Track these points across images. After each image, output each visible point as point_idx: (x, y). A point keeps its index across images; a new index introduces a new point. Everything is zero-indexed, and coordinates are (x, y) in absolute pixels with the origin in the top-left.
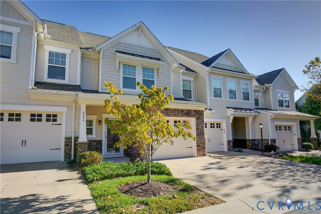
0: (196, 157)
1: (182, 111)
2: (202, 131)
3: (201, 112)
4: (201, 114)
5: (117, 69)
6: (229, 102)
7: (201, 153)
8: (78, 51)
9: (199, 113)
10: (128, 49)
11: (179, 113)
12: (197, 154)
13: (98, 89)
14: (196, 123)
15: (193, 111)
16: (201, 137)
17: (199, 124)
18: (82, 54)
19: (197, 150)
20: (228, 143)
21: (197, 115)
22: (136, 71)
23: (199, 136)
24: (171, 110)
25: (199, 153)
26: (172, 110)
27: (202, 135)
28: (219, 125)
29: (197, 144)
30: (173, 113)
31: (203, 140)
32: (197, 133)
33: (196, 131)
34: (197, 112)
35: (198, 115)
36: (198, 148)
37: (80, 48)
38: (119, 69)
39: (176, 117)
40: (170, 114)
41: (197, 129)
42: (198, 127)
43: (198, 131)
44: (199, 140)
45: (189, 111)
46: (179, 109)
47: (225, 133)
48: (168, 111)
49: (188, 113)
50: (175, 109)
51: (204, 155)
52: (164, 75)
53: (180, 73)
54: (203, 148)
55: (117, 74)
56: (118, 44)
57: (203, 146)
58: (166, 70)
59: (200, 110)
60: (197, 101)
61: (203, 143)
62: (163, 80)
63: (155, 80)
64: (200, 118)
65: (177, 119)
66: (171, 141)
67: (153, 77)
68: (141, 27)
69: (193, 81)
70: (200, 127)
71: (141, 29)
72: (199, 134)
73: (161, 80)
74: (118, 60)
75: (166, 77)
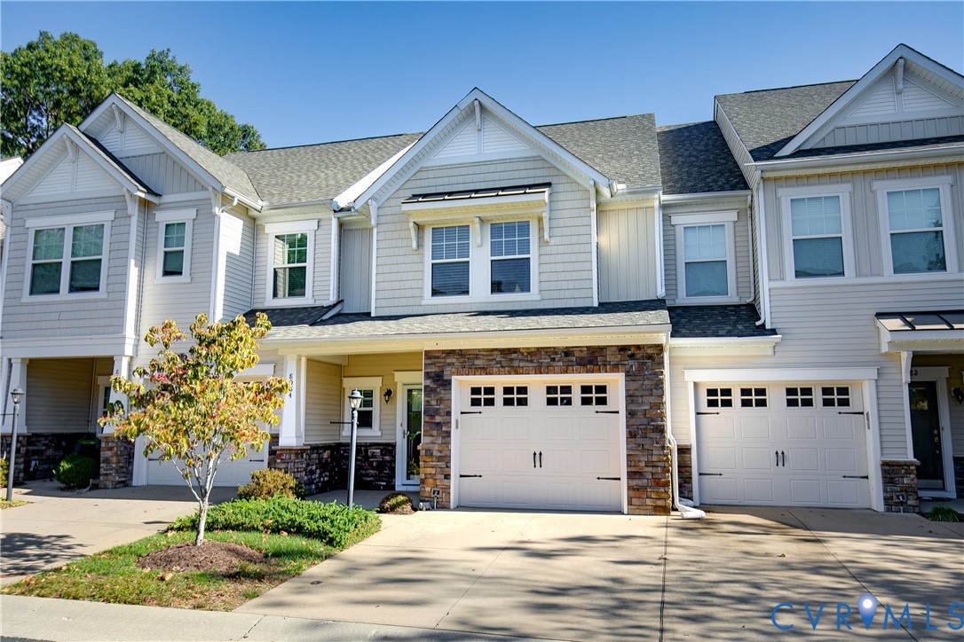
0: (623, 514)
1: (568, 352)
2: (653, 421)
3: (650, 351)
4: (650, 357)
5: (414, 245)
6: (898, 287)
7: (649, 502)
8: (330, 219)
9: (639, 354)
10: (446, 181)
11: (553, 359)
12: (630, 503)
13: (369, 305)
14: (627, 390)
15: (614, 349)
16: (647, 442)
17: (637, 393)
18: (341, 225)
19: (629, 488)
20: (884, 472)
21: (631, 362)
22: (470, 242)
23: (639, 441)
24: (522, 354)
25: (635, 501)
26: (528, 353)
27: (656, 435)
28: (837, 396)
29: (628, 466)
30: (532, 361)
31: (661, 452)
32: (627, 427)
33: (627, 422)
34: (633, 350)
35: (634, 364)
36: (634, 483)
37: (335, 211)
38: (420, 245)
39: (541, 373)
40: (521, 364)
41: (631, 414)
42: (633, 407)
43: (633, 421)
44: (638, 453)
45: (594, 352)
46: (554, 348)
47: (869, 428)
48: (514, 356)
49: (592, 358)
50: (539, 349)
51: (659, 511)
52: (566, 231)
53: (653, 207)
54: (658, 484)
55: (416, 258)
56: (418, 176)
57: (660, 476)
58: (575, 213)
59: (644, 345)
60: (752, 299)
61: (659, 464)
62: (561, 250)
63: (533, 256)
64: (647, 373)
65: (558, 379)
66: (535, 454)
67: (525, 247)
68: (476, 102)
69: (735, 222)
70: (646, 408)
71: (477, 110)
72: (640, 432)
73: (554, 250)
74: (412, 220)
75: (575, 239)
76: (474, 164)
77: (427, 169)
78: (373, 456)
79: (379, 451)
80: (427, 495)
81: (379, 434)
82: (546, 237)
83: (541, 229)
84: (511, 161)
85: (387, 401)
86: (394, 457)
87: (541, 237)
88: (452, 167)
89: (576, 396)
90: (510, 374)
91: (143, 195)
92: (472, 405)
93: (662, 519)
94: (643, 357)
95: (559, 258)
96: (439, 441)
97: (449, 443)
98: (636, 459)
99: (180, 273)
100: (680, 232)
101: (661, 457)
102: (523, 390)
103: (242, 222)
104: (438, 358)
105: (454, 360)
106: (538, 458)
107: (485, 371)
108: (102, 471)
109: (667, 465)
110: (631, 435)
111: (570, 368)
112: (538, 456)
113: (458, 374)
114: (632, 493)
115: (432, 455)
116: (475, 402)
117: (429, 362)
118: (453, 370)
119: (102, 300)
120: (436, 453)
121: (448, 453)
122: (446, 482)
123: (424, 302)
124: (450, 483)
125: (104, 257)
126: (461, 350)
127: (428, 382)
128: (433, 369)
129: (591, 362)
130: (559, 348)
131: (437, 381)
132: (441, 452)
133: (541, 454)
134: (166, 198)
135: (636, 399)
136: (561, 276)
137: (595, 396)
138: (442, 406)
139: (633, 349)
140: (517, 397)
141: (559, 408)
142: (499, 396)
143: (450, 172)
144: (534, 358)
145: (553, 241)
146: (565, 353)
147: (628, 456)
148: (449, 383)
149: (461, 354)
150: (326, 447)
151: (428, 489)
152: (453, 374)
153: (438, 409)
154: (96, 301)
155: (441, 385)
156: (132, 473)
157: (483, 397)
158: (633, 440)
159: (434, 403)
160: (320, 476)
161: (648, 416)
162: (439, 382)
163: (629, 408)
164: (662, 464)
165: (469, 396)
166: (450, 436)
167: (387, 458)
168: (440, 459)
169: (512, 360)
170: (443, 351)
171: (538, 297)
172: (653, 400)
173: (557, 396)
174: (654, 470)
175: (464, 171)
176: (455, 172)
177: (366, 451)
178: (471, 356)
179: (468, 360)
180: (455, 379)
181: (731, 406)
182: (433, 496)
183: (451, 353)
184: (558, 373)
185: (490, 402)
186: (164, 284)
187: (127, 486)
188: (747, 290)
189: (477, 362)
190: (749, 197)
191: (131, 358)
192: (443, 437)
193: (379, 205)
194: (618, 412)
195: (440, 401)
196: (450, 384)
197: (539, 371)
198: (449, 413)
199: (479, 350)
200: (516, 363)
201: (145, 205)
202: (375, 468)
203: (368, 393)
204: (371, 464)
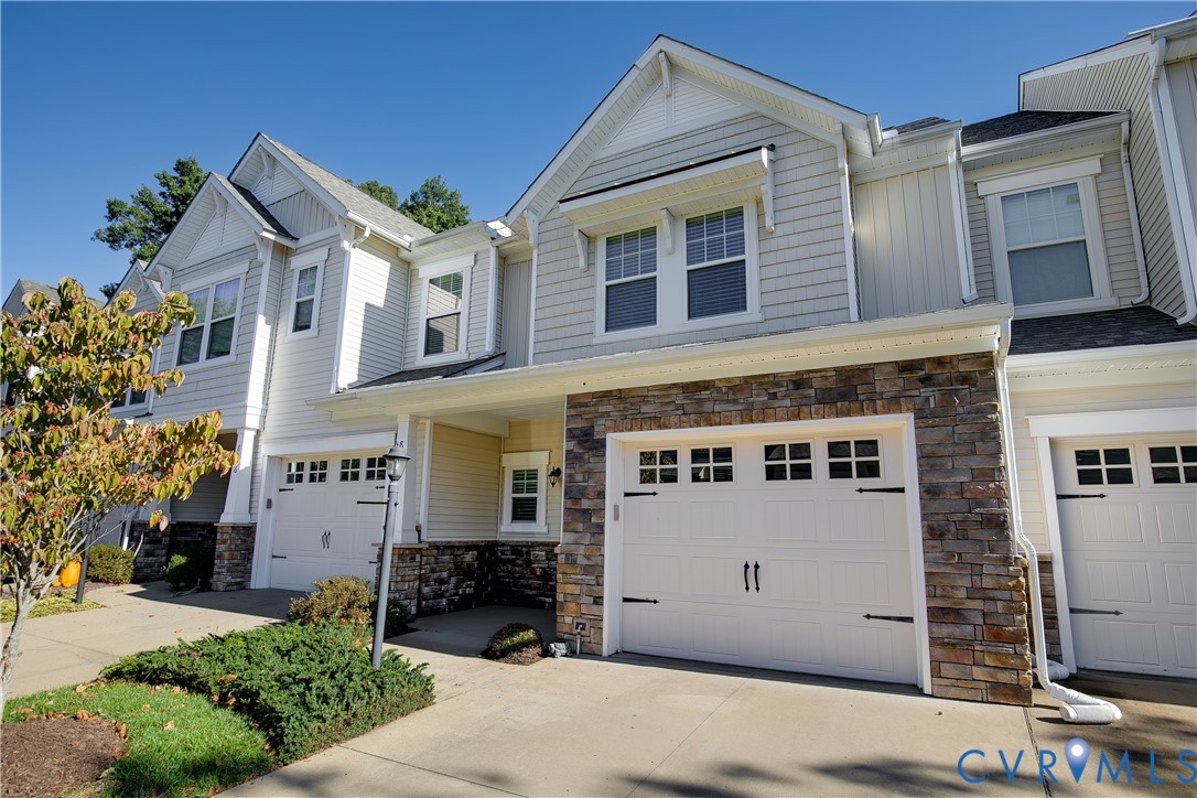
0: (920, 695)
1: (799, 381)
2: (979, 504)
3: (964, 368)
4: (966, 379)
5: (582, 263)
7: (978, 672)
9: (942, 374)
11: (774, 396)
12: (936, 672)
14: (919, 446)
15: (889, 368)
16: (969, 552)
17: (941, 451)
18: (504, 258)
19: (933, 641)
21: (925, 391)
22: (658, 250)
23: (951, 545)
24: (719, 389)
25: (947, 669)
26: (729, 387)
27: (985, 535)
29: (929, 596)
30: (735, 401)
31: (1002, 570)
32: (924, 517)
33: (923, 507)
34: (928, 369)
35: (932, 396)
36: (944, 631)
37: (493, 239)
38: (590, 264)
39: (752, 421)
40: (717, 408)
41: (929, 492)
42: (934, 479)
43: (935, 506)
44: (948, 569)
45: (849, 377)
46: (774, 375)
48: (705, 394)
49: (846, 389)
50: (747, 380)
51: (1005, 695)
52: (800, 213)
53: (945, 165)
54: (998, 637)
55: (585, 282)
56: (589, 173)
57: (1001, 621)
58: (816, 183)
59: (951, 357)
60: (1144, 297)
61: (998, 594)
62: (794, 241)
63: (750, 256)
64: (960, 410)
65: (785, 432)
66: (747, 566)
67: (738, 245)
68: (662, 55)
69: (1096, 176)
70: (964, 479)
71: (664, 65)
72: (953, 528)
73: (783, 242)
74: (577, 227)
75: (815, 223)
76: (662, 143)
77: (601, 162)
78: (537, 559)
79: (543, 553)
80: (566, 629)
81: (545, 530)
82: (769, 222)
83: (760, 216)
84: (714, 128)
85: (553, 484)
87: (761, 227)
88: (632, 152)
89: (820, 461)
90: (699, 426)
91: (272, 237)
92: (643, 481)
93: (1014, 713)
94: (950, 380)
95: (791, 255)
96: (587, 539)
97: (600, 544)
98: (945, 582)
99: (308, 327)
100: (994, 207)
101: (1003, 581)
102: (724, 454)
103: (389, 265)
104: (586, 405)
105: (609, 408)
106: (752, 573)
107: (658, 422)
108: (216, 570)
109: (1016, 596)
110: (933, 533)
111: (805, 409)
112: (751, 570)
113: (617, 429)
114: (939, 652)
115: (574, 563)
116: (648, 477)
117: (573, 412)
118: (608, 423)
119: (232, 364)
120: (581, 561)
121: (598, 560)
122: (595, 609)
123: (595, 341)
124: (602, 611)
125: (237, 315)
126: (620, 390)
127: (572, 445)
128: (579, 424)
129: (843, 396)
130: (783, 375)
131: (585, 442)
132: (588, 559)
133: (757, 566)
134: (303, 241)
135: (938, 461)
136: (796, 281)
137: (856, 461)
138: (591, 483)
139: (928, 367)
140: (717, 465)
141: (789, 485)
142: (684, 466)
143: (630, 160)
144: (739, 395)
145: (780, 231)
146: (794, 382)
147: (929, 575)
148: (602, 444)
149: (619, 396)
150: (469, 547)
151: (568, 620)
152: (608, 429)
153: (585, 487)
154: (226, 366)
155: (590, 449)
156: (250, 573)
157: (658, 469)
158: (938, 543)
159: (579, 477)
160: (456, 587)
161: (967, 495)
162: (587, 444)
163: (927, 480)
164: (1007, 595)
165: (636, 467)
166: (602, 533)
167: (551, 564)
168: (587, 570)
169: (701, 401)
170: (593, 395)
171: (759, 317)
172: (976, 462)
173: (786, 464)
174: (988, 607)
175: (649, 154)
176: (639, 157)
177: (528, 553)
178: (635, 400)
179: (632, 407)
180: (614, 440)
181: (1130, 481)
182: (575, 632)
183: (605, 395)
184: (782, 419)
185: (670, 477)
186: (295, 341)
187: (244, 589)
188: (1133, 283)
189: (645, 409)
190: (1125, 126)
191: (258, 432)
192: (593, 534)
193: (541, 218)
194: (902, 490)
195: (589, 474)
196: (604, 446)
197: (748, 416)
198: (601, 495)
199: (647, 388)
200: (708, 407)
201: (283, 253)
202: (539, 578)
203: (533, 474)
204: (533, 571)
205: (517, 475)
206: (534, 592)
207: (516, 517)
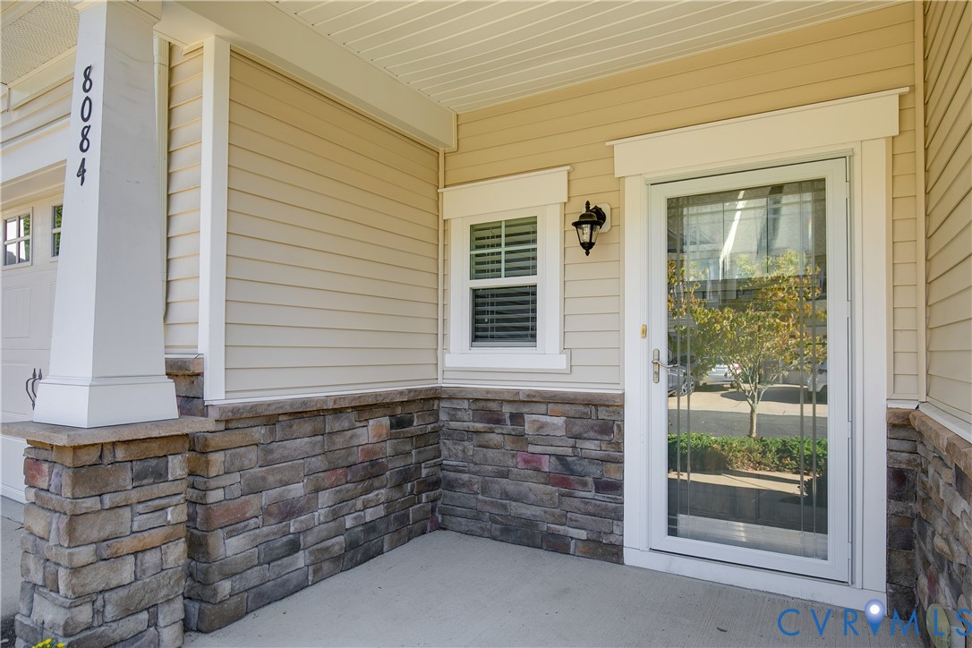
78: (542, 435)
79: (560, 421)
81: (561, 363)
85: (587, 246)
86: (619, 446)
150: (364, 408)
160: (335, 515)
167: (591, 447)
177: (517, 418)
202: (551, 479)
203: (523, 233)
204: (532, 463)
205: (482, 236)
206: (537, 511)
207: (480, 333)
